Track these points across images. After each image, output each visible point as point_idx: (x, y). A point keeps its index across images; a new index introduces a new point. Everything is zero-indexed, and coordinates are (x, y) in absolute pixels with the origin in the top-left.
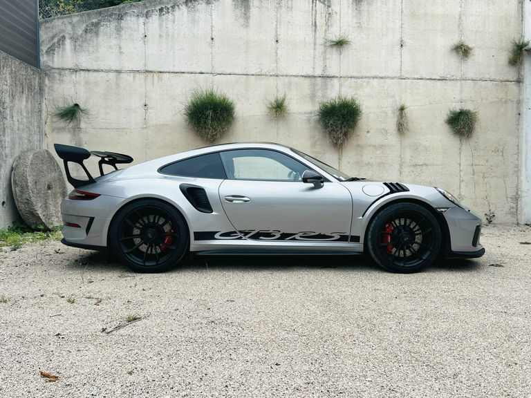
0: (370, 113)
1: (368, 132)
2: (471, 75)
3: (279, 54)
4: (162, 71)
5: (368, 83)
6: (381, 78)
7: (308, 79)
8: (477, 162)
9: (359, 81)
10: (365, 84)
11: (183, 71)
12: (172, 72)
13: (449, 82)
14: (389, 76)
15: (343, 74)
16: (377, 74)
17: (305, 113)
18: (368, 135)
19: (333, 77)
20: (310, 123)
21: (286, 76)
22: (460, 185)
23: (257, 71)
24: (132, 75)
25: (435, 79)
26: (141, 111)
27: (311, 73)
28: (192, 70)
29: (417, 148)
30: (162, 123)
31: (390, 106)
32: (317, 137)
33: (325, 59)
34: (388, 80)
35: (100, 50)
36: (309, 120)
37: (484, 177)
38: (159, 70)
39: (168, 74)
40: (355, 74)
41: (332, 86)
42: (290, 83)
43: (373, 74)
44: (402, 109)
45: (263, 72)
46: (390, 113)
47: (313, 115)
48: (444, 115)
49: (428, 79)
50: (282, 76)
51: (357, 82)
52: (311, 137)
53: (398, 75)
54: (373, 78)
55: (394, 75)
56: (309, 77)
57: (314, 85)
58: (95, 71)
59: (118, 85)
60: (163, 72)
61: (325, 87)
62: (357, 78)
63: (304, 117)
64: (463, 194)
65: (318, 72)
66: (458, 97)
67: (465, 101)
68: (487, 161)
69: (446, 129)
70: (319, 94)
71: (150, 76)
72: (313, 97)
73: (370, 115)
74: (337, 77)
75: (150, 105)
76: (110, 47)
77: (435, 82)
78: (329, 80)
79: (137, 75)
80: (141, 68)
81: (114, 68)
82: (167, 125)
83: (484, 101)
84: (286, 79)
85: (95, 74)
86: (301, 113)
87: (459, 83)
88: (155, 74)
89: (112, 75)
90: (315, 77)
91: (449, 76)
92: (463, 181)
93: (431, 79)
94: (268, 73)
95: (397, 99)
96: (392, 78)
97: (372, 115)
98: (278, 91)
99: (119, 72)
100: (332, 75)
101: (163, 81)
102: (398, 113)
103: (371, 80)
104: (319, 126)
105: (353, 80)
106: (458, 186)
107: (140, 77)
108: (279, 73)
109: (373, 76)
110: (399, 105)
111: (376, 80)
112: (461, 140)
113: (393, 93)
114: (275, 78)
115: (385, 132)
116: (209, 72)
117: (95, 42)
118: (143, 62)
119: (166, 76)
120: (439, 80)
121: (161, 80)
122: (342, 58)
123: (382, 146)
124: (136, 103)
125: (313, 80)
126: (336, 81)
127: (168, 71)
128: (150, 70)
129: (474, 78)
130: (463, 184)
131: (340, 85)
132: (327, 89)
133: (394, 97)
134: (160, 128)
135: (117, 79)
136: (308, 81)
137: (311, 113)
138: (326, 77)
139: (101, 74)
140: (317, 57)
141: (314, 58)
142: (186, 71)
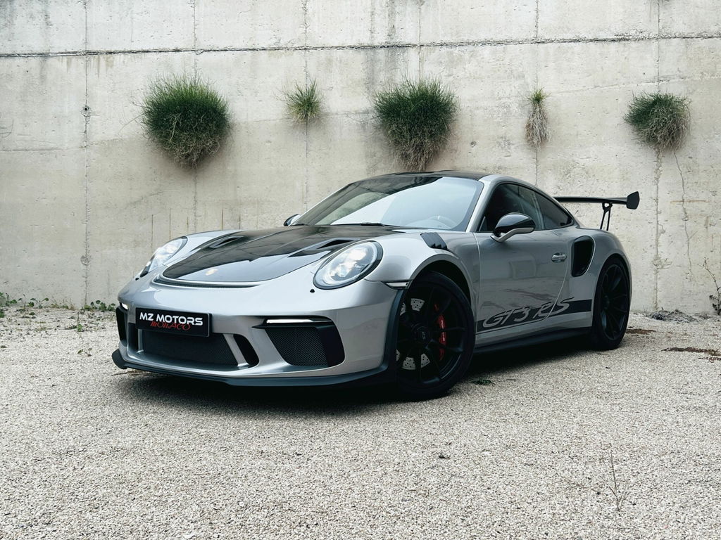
0: (477, 108)
1: (472, 143)
2: (680, 27)
3: (310, 11)
4: (113, 50)
5: (473, 54)
6: (499, 43)
7: (362, 52)
8: (692, 195)
9: (456, 51)
10: (467, 56)
11: (146, 49)
12: (129, 52)
13: (633, 44)
14: (514, 39)
15: (424, 41)
16: (490, 36)
17: (357, 113)
18: (474, 149)
19: (408, 46)
20: (364, 130)
21: (323, 48)
22: (657, 240)
23: (270, 42)
24: (65, 59)
25: (605, 40)
26: (78, 119)
27: (366, 42)
28: (162, 47)
29: (569, 171)
30: (112, 139)
31: (514, 94)
32: (378, 155)
33: (392, 14)
34: (511, 47)
35: (15, 22)
36: (363, 125)
37: (707, 225)
38: (108, 49)
39: (122, 55)
40: (447, 39)
41: (406, 62)
42: (330, 61)
43: (482, 38)
44: (538, 99)
45: (282, 44)
46: (515, 108)
47: (371, 115)
48: (623, 107)
49: (591, 41)
50: (315, 48)
51: (452, 53)
52: (367, 156)
53: (532, 36)
54: (484, 43)
55: (522, 37)
56: (364, 48)
57: (372, 62)
58: (9, 56)
59: (43, 78)
60: (114, 53)
61: (392, 65)
62: (452, 45)
63: (355, 120)
64: (663, 257)
65: (380, 39)
66: (652, 72)
67: (667, 79)
68: (714, 193)
69: (626, 133)
70: (382, 77)
71: (93, 59)
72: (370, 82)
73: (477, 112)
74: (415, 45)
75: (93, 108)
76: (32, 17)
77: (605, 44)
78: (399, 51)
79: (74, 59)
80: (80, 48)
81: (38, 49)
82: (121, 141)
83: (707, 77)
84: (323, 54)
85: (10, 60)
86: (347, 114)
87: (654, 44)
88: (101, 57)
89: (34, 62)
90: (373, 47)
91: (633, 32)
92: (663, 232)
93: (596, 40)
94: (289, 45)
95: (529, 80)
96: (520, 43)
97: (480, 113)
98: (307, 76)
99: (44, 56)
100: (406, 41)
101: (115, 67)
102: (530, 107)
103: (480, 48)
104: (382, 136)
105: (444, 49)
106: (654, 243)
107: (79, 62)
108: (309, 43)
109: (483, 40)
110: (532, 92)
111: (488, 47)
112: (658, 153)
113: (521, 69)
114: (303, 52)
115: (506, 142)
116: (190, 47)
117: (9, 10)
118: (83, 37)
119: (118, 58)
120: (614, 40)
121: (112, 66)
122: (422, 11)
123: (500, 168)
124: (72, 106)
125: (370, 52)
126: (412, 52)
127: (122, 50)
128: (95, 49)
129: (686, 31)
130: (662, 238)
131: (421, 60)
132: (395, 68)
133: (524, 77)
134: (108, 146)
135: (42, 68)
136: (361, 56)
137: (367, 112)
138: (395, 48)
139: (18, 61)
140: (377, 11)
141: (372, 14)
142: (151, 48)
